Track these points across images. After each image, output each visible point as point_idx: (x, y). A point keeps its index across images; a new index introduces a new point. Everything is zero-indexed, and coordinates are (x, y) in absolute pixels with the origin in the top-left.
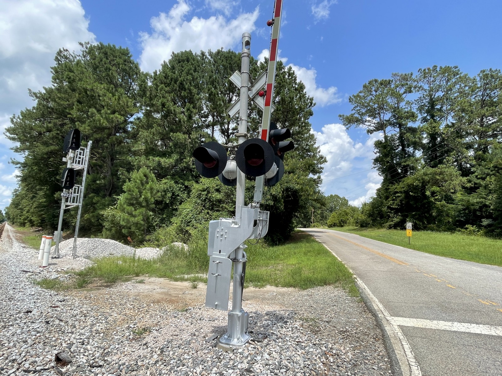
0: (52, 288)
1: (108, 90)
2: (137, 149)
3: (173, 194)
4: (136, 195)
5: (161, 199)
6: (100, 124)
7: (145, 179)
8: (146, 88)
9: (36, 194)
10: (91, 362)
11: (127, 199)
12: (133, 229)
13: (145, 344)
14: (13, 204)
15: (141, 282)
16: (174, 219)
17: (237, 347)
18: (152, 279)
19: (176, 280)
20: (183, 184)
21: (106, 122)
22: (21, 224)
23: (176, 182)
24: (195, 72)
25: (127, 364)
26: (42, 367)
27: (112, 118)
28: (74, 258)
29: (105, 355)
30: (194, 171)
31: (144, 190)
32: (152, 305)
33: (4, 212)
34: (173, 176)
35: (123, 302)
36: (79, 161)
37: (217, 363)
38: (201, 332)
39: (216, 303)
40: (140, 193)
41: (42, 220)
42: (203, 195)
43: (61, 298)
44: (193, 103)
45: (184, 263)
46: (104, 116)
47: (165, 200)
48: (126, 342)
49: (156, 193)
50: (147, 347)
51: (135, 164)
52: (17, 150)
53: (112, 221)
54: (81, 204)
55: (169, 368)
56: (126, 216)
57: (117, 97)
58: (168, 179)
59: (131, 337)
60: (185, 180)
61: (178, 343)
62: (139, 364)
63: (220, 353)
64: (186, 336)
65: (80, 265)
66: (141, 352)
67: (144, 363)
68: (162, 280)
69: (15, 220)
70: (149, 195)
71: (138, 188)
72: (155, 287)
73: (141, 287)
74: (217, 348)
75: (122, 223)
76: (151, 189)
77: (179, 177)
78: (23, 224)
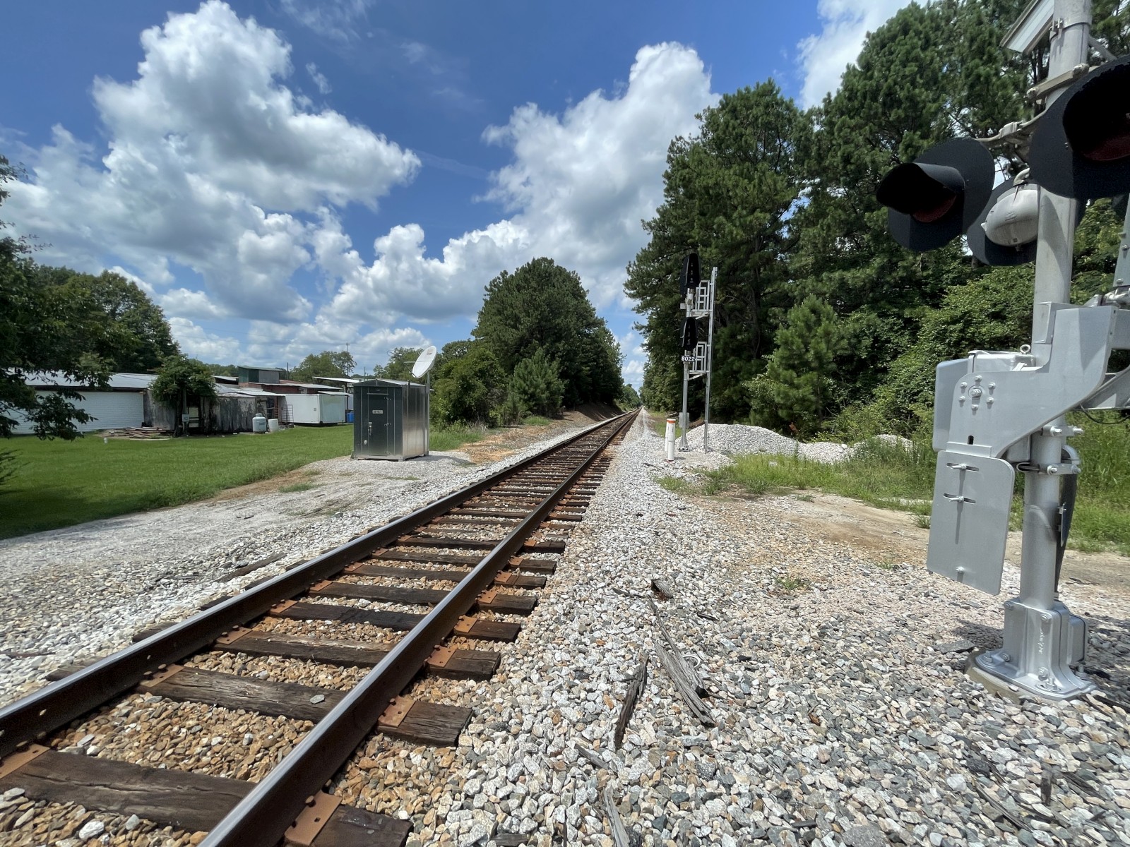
0: (674, 490)
1: (741, 175)
2: (798, 265)
3: (876, 339)
4: (798, 348)
5: (848, 352)
6: (732, 239)
7: (813, 318)
8: (808, 139)
9: (666, 366)
10: (701, 607)
11: (782, 358)
12: (797, 408)
13: (795, 609)
14: (646, 383)
15: (808, 499)
16: (879, 390)
17: (1038, 698)
18: (830, 498)
19: (880, 505)
20: (899, 316)
21: (742, 233)
23: (883, 315)
24: (924, 49)
25: (754, 632)
26: (636, 592)
27: (751, 222)
28: (707, 452)
29: (723, 603)
30: (926, 284)
31: (812, 338)
32: (821, 542)
33: (639, 394)
34: (874, 304)
35: (769, 527)
36: (702, 305)
37: (963, 711)
38: (923, 624)
39: (961, 569)
40: (806, 344)
42: (951, 332)
43: (681, 504)
44: (920, 127)
45: (902, 475)
46: (738, 224)
47: (857, 353)
48: (762, 594)
49: (838, 341)
50: (797, 616)
51: (796, 293)
52: (639, 310)
53: (763, 397)
54: (709, 371)
55: (831, 672)
56: (784, 387)
57: (756, 181)
58: (862, 310)
59: (771, 588)
60: (904, 308)
61: (861, 628)
62: (774, 640)
63: (975, 693)
64: (882, 621)
65: (714, 462)
66: (782, 621)
67: (783, 643)
68: (850, 500)
69: (650, 403)
70: (823, 346)
71: (801, 336)
72: (834, 512)
73: (805, 508)
74: (966, 676)
75: (777, 400)
76: (827, 334)
77: (890, 302)
78: (658, 409)
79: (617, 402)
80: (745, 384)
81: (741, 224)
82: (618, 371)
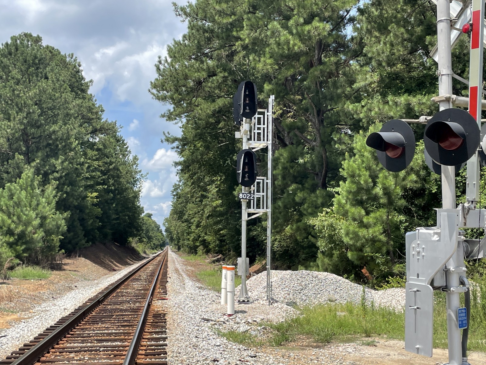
2: (362, 84)
4: (366, 182)
6: (289, 49)
9: (206, 190)
11: (350, 192)
15: (371, 344)
21: (299, 44)
22: (191, 248)
27: (309, 32)
28: (270, 304)
33: (163, 229)
36: (259, 135)
39: (418, 346)
41: (221, 241)
43: (251, 353)
46: (294, 31)
51: (362, 115)
54: (269, 210)
65: (279, 314)
69: (181, 242)
71: (368, 168)
72: (392, 353)
78: (193, 250)
79: (134, 242)
80: (312, 221)
81: (297, 32)
82: (136, 196)
